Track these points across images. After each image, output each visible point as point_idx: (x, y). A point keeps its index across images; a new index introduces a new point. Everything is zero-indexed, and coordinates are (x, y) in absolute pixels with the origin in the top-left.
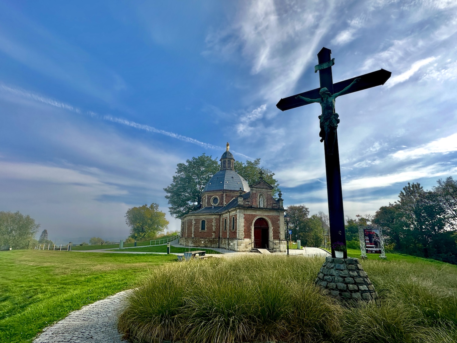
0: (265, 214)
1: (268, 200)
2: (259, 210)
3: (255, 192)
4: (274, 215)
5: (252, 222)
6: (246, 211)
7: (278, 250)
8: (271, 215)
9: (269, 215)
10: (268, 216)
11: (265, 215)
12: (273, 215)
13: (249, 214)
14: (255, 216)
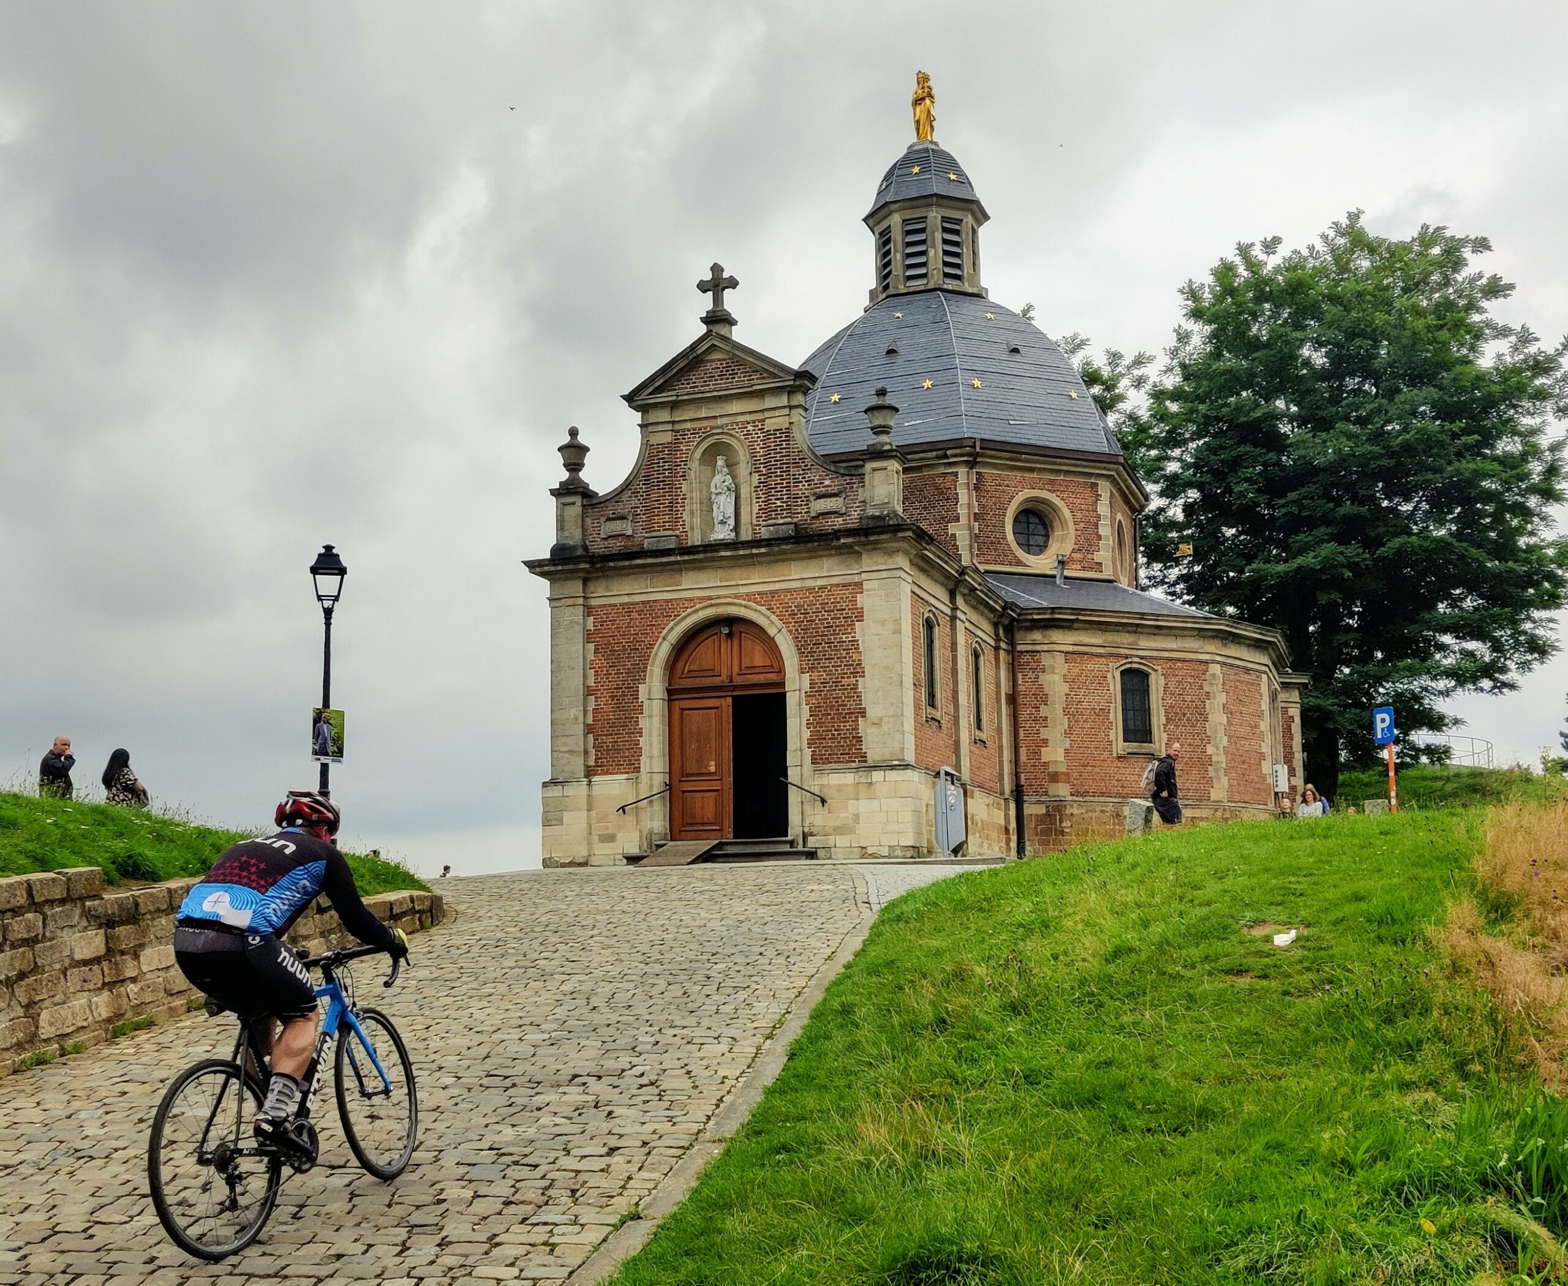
0: (743, 590)
1: (768, 476)
2: (698, 566)
3: (668, 438)
4: (819, 582)
5: (645, 659)
6: (607, 589)
7: (842, 841)
8: (796, 585)
9: (777, 586)
10: (768, 599)
11: (749, 596)
12: (809, 584)
13: (626, 599)
14: (667, 610)
